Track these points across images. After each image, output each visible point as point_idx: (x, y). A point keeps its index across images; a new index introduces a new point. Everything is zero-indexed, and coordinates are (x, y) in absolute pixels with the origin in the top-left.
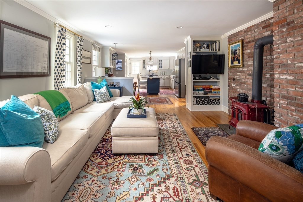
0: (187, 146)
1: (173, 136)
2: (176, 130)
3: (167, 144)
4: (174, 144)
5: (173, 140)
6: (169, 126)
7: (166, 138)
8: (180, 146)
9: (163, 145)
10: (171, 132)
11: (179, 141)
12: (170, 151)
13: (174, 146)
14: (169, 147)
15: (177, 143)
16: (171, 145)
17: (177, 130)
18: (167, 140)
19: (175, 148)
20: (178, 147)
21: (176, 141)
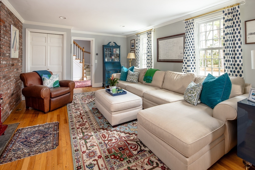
0: (74, 118)
1: (87, 123)
2: (83, 133)
3: (91, 116)
4: (86, 117)
5: (87, 120)
6: (93, 138)
7: (93, 120)
8: (81, 117)
9: (94, 114)
10: (89, 128)
11: (82, 120)
12: (88, 112)
13: (85, 116)
14: (89, 114)
15: (83, 118)
16: (88, 116)
17: (81, 134)
18: (91, 118)
19: (85, 114)
20: (82, 116)
21: (84, 119)
